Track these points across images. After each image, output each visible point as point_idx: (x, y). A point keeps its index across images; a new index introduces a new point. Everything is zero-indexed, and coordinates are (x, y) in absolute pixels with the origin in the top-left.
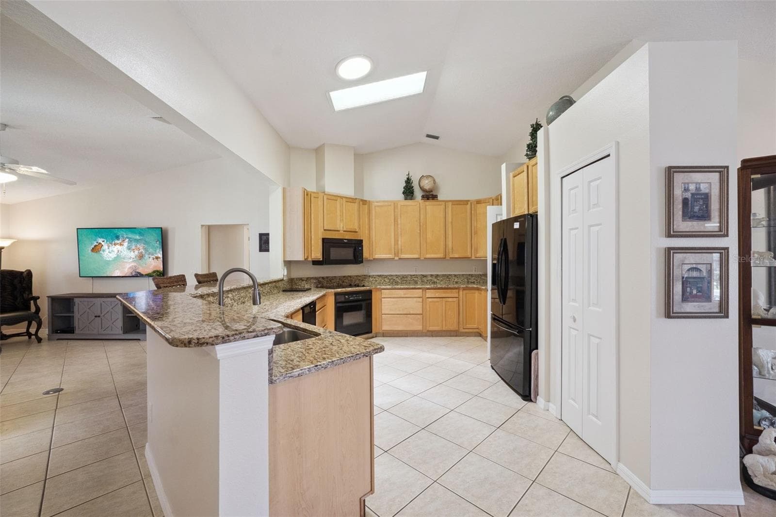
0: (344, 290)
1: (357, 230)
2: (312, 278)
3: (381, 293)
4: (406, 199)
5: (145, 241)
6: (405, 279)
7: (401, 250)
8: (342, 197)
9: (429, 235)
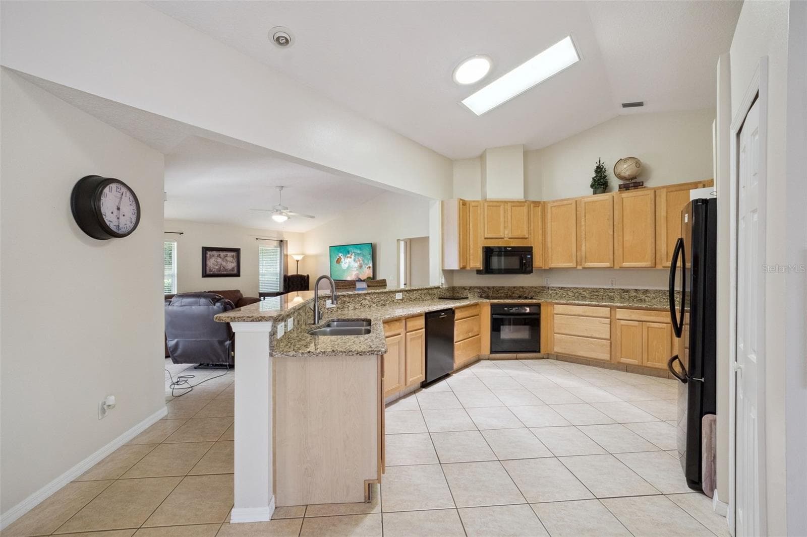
0: (502, 301)
1: (527, 236)
2: (476, 287)
3: (554, 308)
4: (595, 193)
5: (363, 255)
6: (597, 293)
7: (586, 257)
8: (506, 202)
9: (628, 237)
